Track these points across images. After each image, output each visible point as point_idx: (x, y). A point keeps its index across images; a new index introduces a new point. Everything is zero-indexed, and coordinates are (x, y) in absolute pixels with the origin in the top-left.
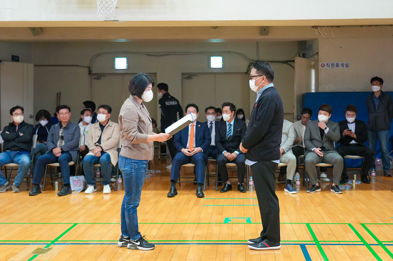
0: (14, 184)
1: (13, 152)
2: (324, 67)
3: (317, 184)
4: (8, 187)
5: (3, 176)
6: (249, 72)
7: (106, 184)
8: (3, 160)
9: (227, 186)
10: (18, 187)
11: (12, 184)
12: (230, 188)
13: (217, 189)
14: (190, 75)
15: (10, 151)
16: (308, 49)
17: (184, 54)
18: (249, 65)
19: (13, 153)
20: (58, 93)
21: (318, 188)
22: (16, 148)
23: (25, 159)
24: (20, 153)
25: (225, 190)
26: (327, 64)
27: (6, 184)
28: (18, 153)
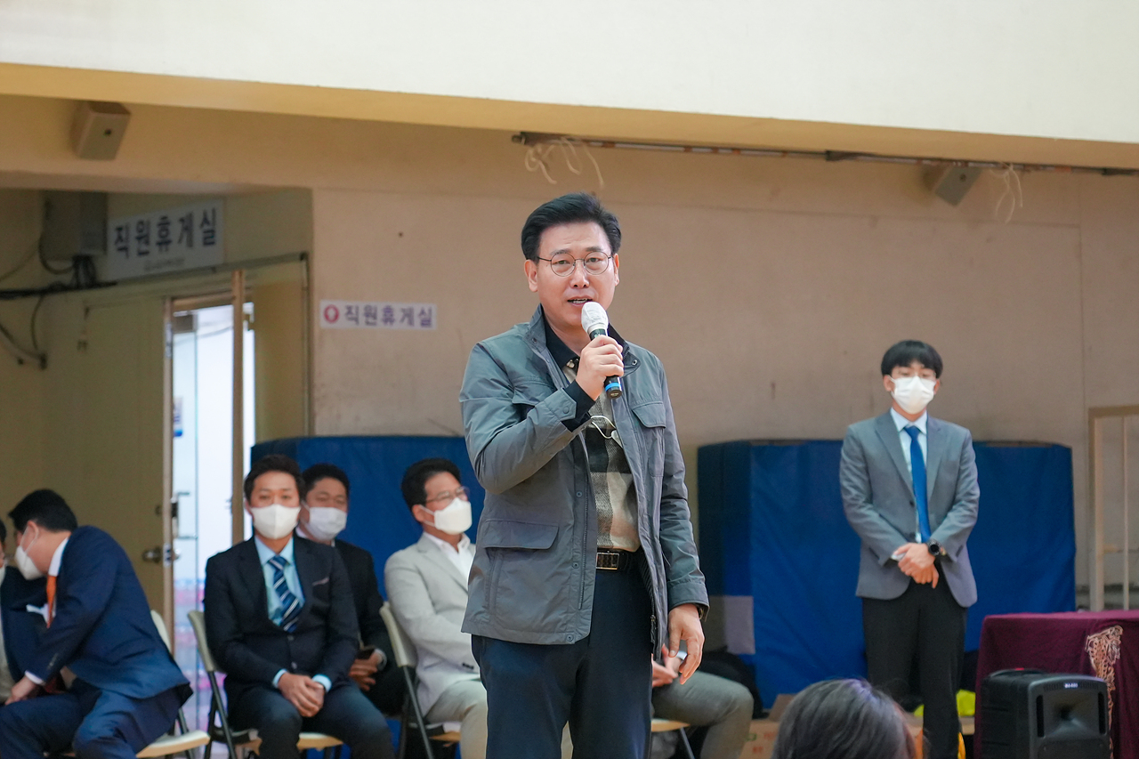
26: (349, 308)
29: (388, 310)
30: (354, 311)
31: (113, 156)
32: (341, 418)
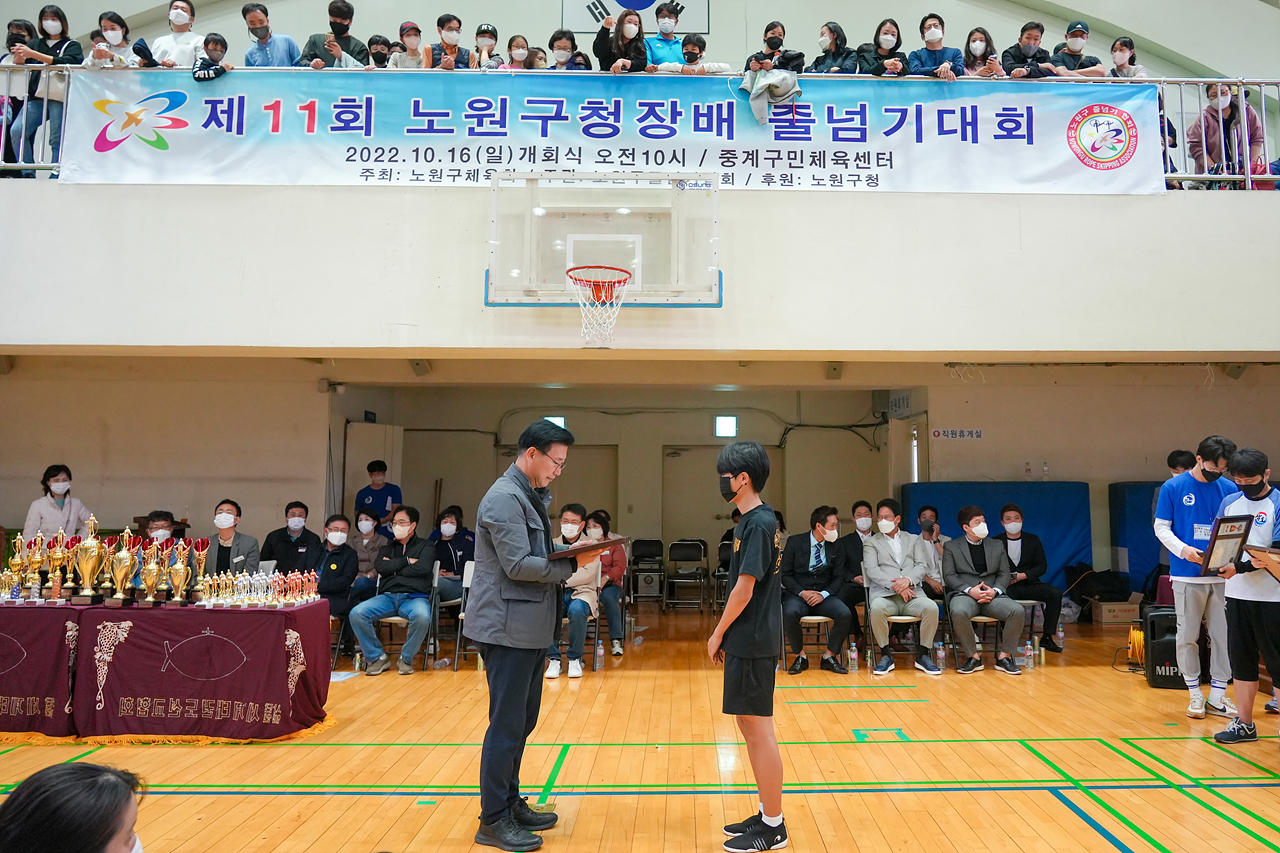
0: (401, 657)
1: (399, 594)
3: (977, 656)
4: (386, 665)
5: (377, 642)
6: (783, 444)
7: (574, 659)
8: (381, 609)
9: (800, 661)
10: (408, 664)
11: (397, 659)
12: (805, 665)
14: (677, 449)
15: (393, 592)
19: (398, 597)
20: (436, 481)
21: (978, 663)
22: (404, 589)
23: (421, 608)
24: (412, 597)
25: (798, 669)
27: (381, 658)
28: (408, 597)
29: (962, 432)
31: (840, 378)
32: (941, 474)
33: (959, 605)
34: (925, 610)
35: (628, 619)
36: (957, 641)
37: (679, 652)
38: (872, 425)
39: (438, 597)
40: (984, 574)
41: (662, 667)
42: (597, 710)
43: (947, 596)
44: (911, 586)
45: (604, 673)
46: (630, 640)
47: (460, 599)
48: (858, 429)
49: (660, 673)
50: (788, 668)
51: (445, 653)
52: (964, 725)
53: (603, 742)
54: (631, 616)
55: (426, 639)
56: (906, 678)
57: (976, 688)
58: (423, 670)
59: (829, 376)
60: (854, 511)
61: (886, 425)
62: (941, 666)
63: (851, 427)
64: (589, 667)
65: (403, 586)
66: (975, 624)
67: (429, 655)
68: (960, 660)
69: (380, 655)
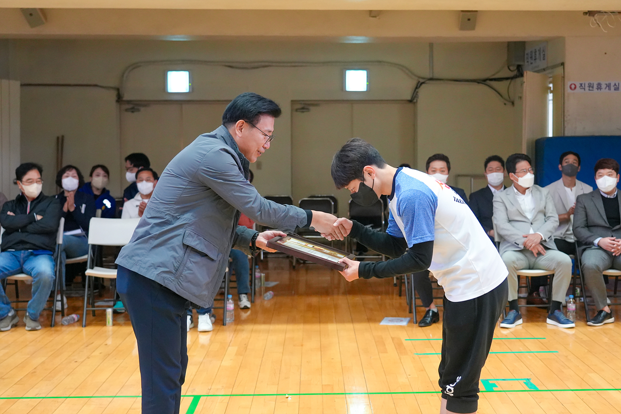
0: (27, 314)
1: (23, 251)
2: (575, 91)
3: (607, 309)
4: (15, 321)
5: (4, 299)
6: (415, 99)
7: (204, 314)
8: (8, 268)
9: (431, 314)
10: (34, 320)
11: (24, 316)
12: (435, 318)
13: (415, 320)
14: (306, 104)
15: (14, 250)
16: (531, 57)
17: (297, 64)
18: (415, 86)
19: (22, 254)
20: (58, 138)
21: (608, 316)
22: (28, 246)
23: (43, 265)
24: (35, 253)
25: (428, 322)
26: (581, 84)
27: (10, 314)
28: (32, 254)
29: (599, 85)
30: (583, 85)
31: (473, 28)
32: (577, 128)
33: (592, 259)
34: (559, 264)
35: (257, 274)
36: (588, 294)
37: (310, 307)
38: (507, 79)
39: (64, 255)
40: (618, 227)
41: (293, 321)
42: (227, 362)
43: (579, 250)
44: (542, 243)
45: (233, 327)
46: (261, 295)
47: (86, 257)
48: (493, 83)
49: (290, 327)
50: (419, 320)
51: (74, 309)
52: (593, 375)
53: (234, 393)
54: (261, 272)
55: (52, 295)
56: (534, 330)
57: (606, 340)
58: (51, 326)
59: (463, 27)
60: (486, 166)
61: (521, 79)
62: (571, 318)
63: (485, 80)
64: (219, 321)
65: (27, 243)
66: (606, 277)
67: (57, 311)
68: (590, 313)
69: (9, 311)
